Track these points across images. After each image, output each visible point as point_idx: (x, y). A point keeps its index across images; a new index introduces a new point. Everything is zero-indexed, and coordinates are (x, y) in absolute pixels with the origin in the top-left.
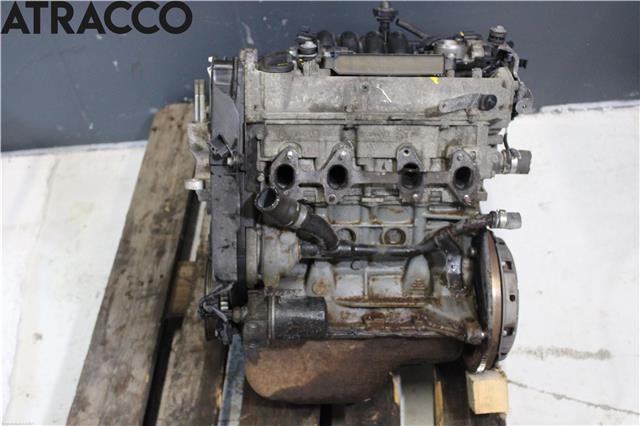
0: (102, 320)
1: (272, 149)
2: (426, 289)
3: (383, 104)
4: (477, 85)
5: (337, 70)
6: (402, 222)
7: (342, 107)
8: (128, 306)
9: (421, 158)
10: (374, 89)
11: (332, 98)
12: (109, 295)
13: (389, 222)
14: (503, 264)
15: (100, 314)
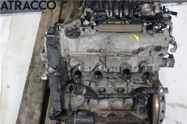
0: (26, 90)
1: (73, 64)
2: (132, 106)
3: (116, 49)
4: (154, 41)
5: (98, 30)
6: (123, 86)
7: (99, 50)
8: (34, 85)
9: (131, 67)
10: (112, 43)
11: (95, 47)
12: (28, 80)
13: (118, 86)
14: (160, 98)
15: (25, 87)
